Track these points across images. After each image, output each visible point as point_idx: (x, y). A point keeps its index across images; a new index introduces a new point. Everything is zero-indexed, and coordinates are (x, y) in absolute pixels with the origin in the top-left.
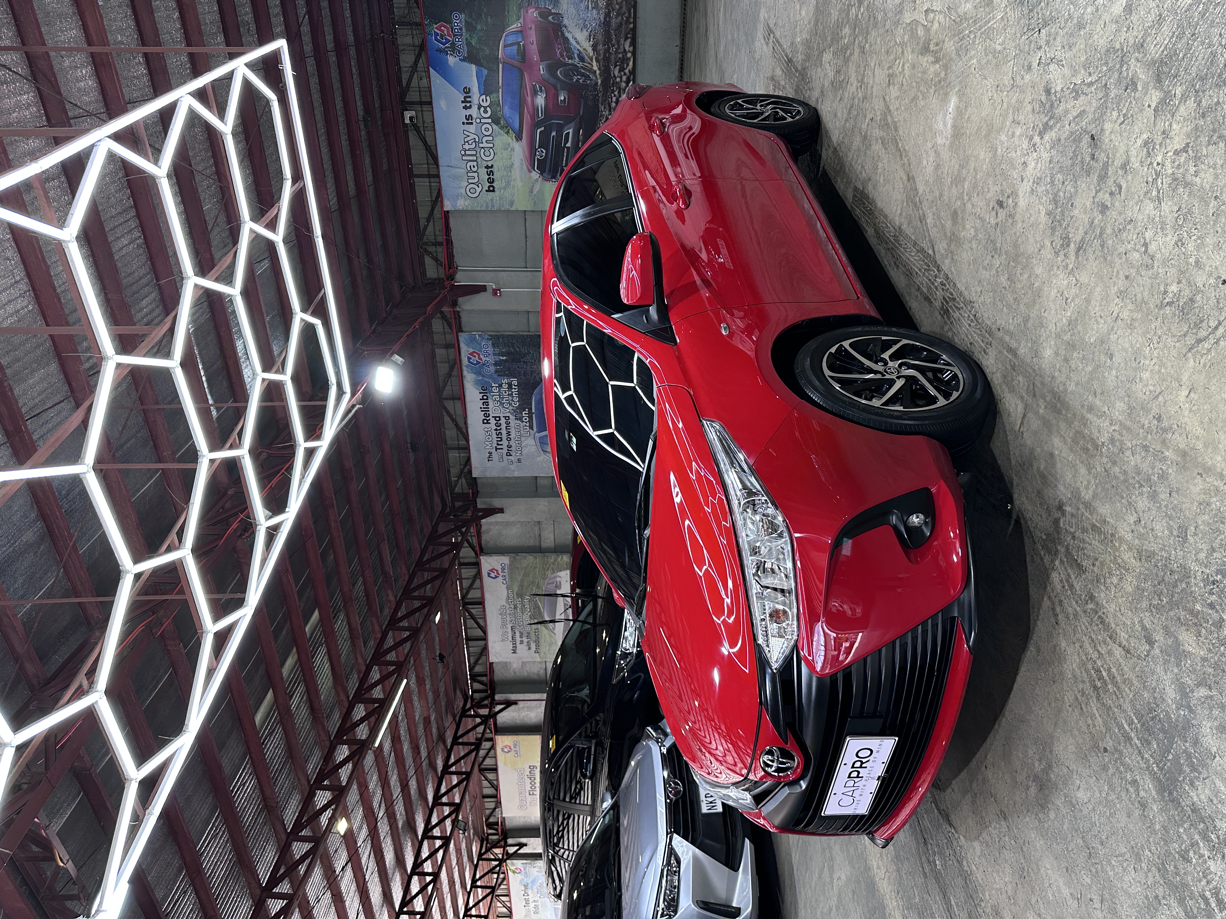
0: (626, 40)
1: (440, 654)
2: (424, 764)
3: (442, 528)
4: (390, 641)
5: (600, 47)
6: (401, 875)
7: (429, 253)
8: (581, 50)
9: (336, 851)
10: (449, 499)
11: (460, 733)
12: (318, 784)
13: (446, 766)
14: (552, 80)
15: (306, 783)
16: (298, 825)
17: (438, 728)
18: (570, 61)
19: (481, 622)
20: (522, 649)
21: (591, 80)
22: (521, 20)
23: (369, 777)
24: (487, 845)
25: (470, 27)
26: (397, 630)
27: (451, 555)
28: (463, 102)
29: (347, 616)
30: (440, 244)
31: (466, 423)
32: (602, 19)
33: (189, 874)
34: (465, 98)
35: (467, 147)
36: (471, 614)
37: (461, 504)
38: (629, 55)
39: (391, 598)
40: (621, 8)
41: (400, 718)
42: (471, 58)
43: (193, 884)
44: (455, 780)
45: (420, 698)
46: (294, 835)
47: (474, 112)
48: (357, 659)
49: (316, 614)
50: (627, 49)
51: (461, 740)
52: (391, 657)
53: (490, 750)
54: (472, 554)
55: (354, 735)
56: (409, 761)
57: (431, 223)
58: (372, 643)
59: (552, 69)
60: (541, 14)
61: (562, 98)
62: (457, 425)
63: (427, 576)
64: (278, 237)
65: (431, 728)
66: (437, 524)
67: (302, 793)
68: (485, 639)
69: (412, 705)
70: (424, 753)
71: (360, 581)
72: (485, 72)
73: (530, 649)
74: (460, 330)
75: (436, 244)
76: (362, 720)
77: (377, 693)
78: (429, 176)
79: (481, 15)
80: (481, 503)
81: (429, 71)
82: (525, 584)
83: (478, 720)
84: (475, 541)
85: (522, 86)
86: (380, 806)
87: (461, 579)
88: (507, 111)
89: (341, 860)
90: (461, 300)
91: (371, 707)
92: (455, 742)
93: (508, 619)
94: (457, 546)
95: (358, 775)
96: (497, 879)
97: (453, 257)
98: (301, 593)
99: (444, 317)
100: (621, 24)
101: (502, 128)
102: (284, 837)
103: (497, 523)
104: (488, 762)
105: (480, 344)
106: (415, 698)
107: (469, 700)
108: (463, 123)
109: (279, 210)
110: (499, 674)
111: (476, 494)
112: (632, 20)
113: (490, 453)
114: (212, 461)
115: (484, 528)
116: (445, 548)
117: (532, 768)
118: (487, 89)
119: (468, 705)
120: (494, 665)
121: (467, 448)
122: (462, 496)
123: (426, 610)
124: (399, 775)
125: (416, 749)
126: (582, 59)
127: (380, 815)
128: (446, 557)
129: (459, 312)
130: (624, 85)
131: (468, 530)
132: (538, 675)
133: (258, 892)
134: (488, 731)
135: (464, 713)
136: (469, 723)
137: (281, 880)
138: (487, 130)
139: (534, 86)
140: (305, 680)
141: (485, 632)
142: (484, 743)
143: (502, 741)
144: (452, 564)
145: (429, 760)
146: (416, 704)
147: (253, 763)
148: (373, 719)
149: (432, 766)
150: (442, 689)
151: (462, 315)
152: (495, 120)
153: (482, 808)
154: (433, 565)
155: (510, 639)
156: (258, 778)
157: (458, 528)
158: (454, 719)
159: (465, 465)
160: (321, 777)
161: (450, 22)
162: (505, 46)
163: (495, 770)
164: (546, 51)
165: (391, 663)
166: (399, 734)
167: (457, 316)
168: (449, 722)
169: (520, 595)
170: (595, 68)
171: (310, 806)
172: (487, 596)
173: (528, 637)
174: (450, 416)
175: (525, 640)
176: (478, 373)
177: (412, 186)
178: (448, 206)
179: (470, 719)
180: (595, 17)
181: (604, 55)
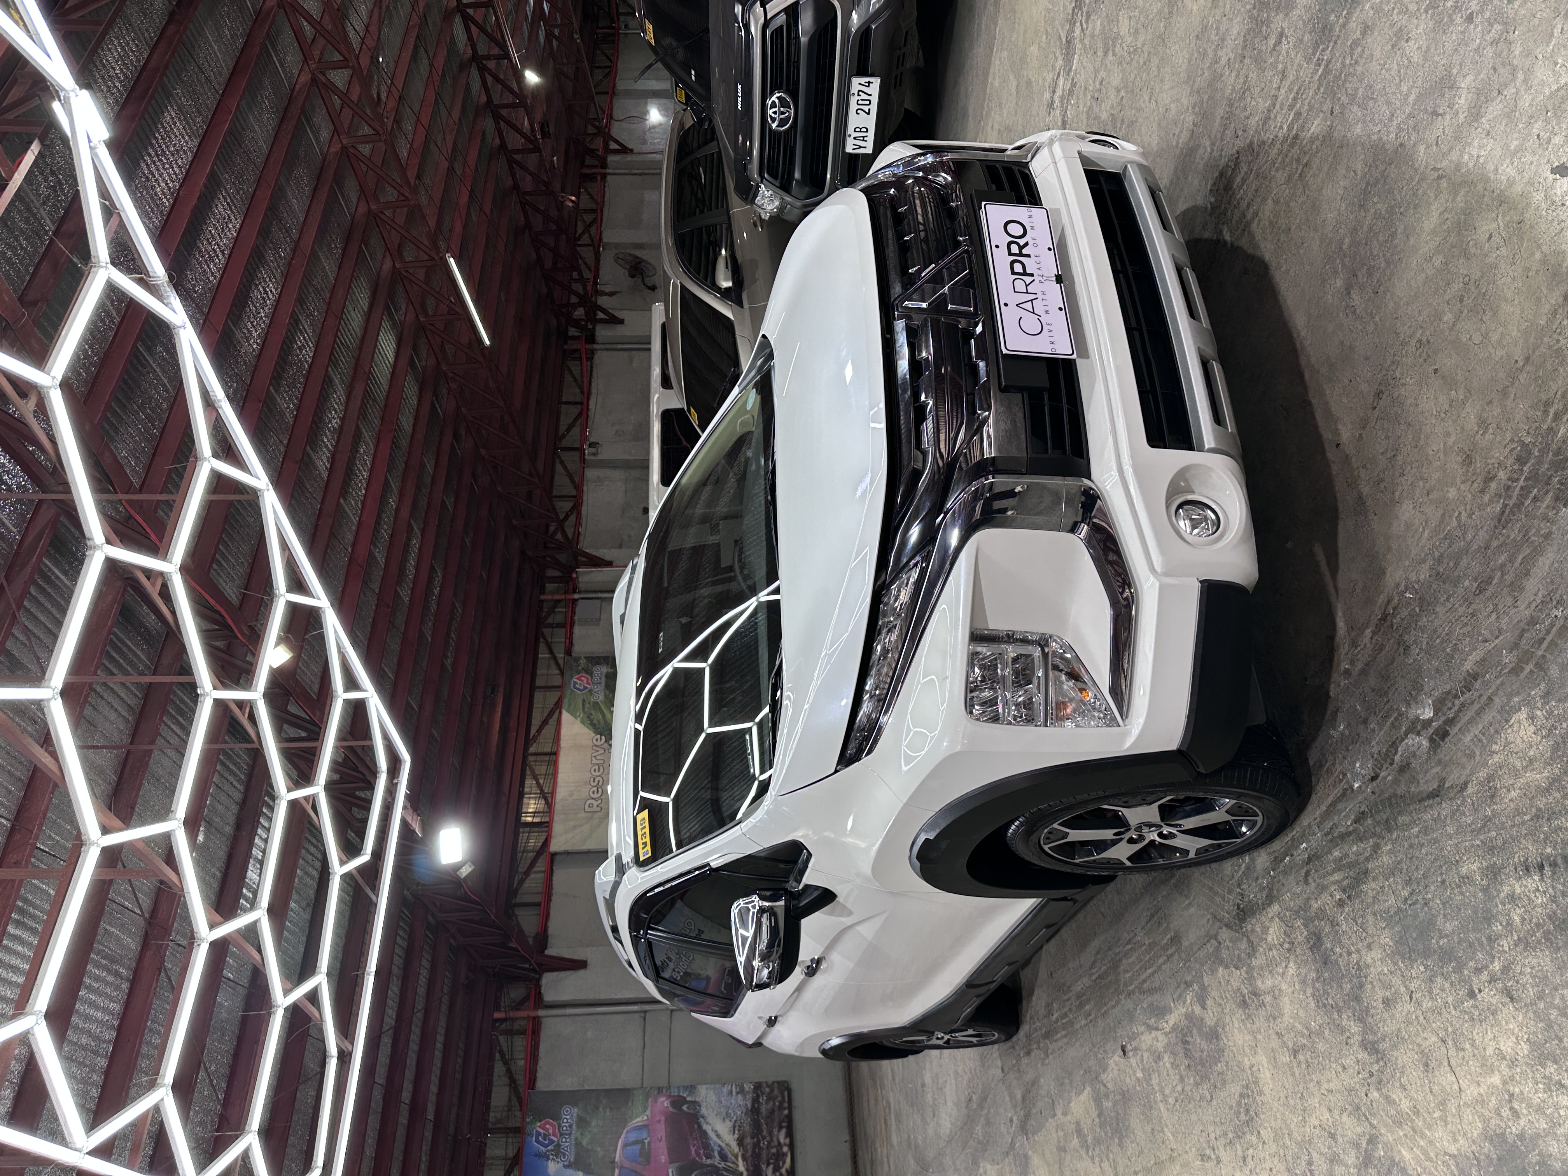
0: (780, 1129)
5: (748, 1140)
8: (723, 1145)
18: (709, 1162)
22: (648, 1112)
25: (582, 1122)
32: (749, 1106)
38: (785, 1149)
40: (772, 1090)
42: (578, 1163)
50: (782, 1141)
60: (672, 1103)
79: (598, 1109)
100: (773, 1110)
112: (786, 1105)
126: (724, 1157)
161: (557, 1117)
162: (625, 1145)
164: (677, 1151)
170: (742, 1168)
180: (740, 1103)
181: (754, 1150)
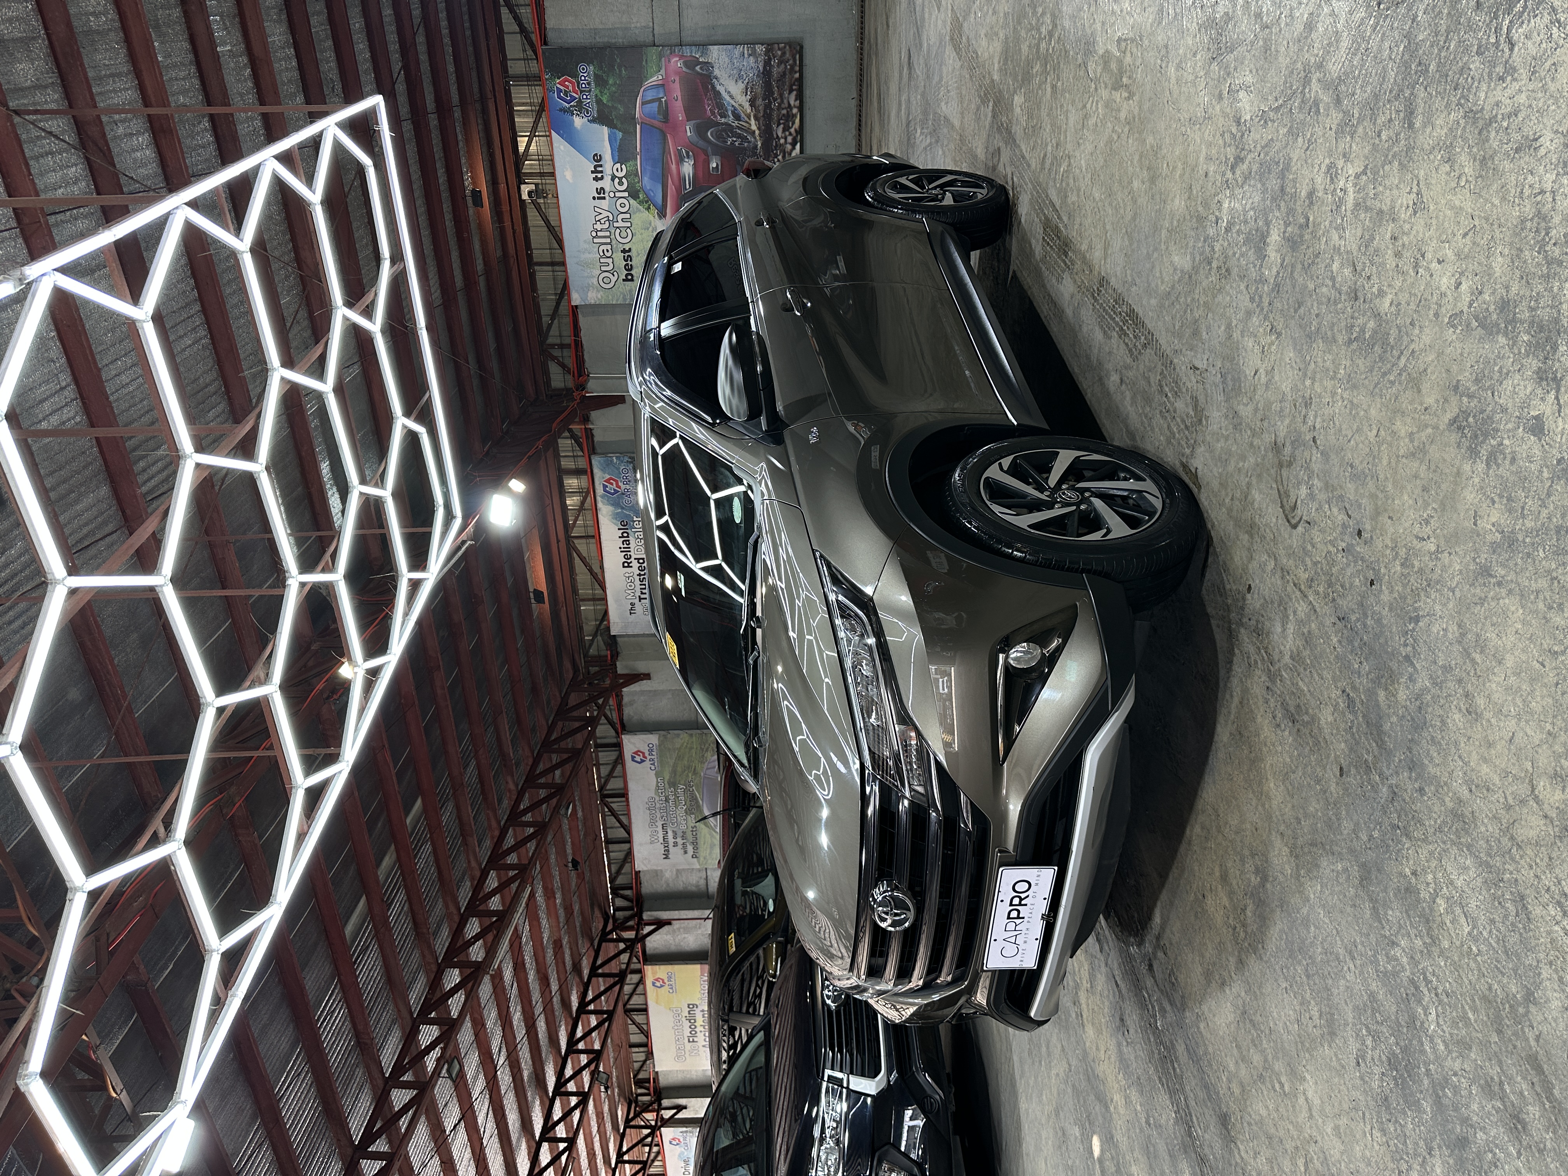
0: (791, 91)
1: (573, 860)
2: (555, 999)
3: (573, 700)
4: (510, 841)
5: (759, 102)
6: (527, 1142)
7: (554, 358)
8: (736, 106)
9: (446, 1105)
10: (581, 663)
11: (599, 962)
12: (423, 1018)
13: (583, 1004)
14: (701, 143)
15: (408, 1017)
16: (399, 1068)
17: (572, 955)
18: (723, 120)
19: (624, 819)
20: (676, 853)
21: (749, 142)
22: (663, 72)
23: (485, 1012)
24: (637, 1109)
25: (600, 81)
26: (519, 826)
27: (585, 733)
28: (592, 172)
29: (458, 807)
30: (568, 346)
31: (602, 567)
32: (761, 69)
33: (264, 1124)
34: (595, 167)
35: (598, 226)
36: (611, 810)
37: (597, 669)
38: (795, 111)
39: (512, 786)
40: (784, 54)
41: (524, 939)
42: (602, 119)
43: (269, 1135)
44: (594, 1021)
45: (549, 915)
46: (394, 1081)
47: (606, 184)
48: (469, 862)
49: (419, 802)
50: (792, 103)
51: (600, 971)
52: (512, 859)
53: (637, 985)
54: (613, 733)
55: (468, 955)
56: (536, 996)
57: (556, 321)
58: (488, 843)
59: (700, 131)
60: (686, 64)
61: (714, 165)
62: (591, 571)
63: (555, 758)
64: (375, 327)
65: (563, 953)
66: (567, 694)
67: (403, 1029)
68: (629, 841)
69: (540, 924)
70: (554, 987)
71: (473, 763)
72: (620, 135)
73: (686, 852)
74: (593, 450)
75: (562, 346)
76: (476, 938)
77: (495, 903)
78: (553, 264)
79: (613, 67)
80: (621, 668)
81: (550, 136)
82: (679, 769)
83: (622, 946)
84: (615, 716)
85: (665, 151)
86: (500, 1051)
87: (598, 765)
88: (647, 182)
89: (451, 1116)
90: (594, 415)
91: (487, 921)
92: (593, 973)
93: (659, 816)
94: (593, 722)
95: (472, 1006)
96: (649, 1153)
97: (584, 361)
98: (400, 775)
99: (573, 436)
100: (784, 73)
101: (641, 203)
102: (380, 1083)
103: (642, 692)
104: (636, 1000)
105: (618, 469)
106: (543, 915)
107: (611, 921)
108: (594, 198)
109: (376, 295)
110: (647, 887)
111: (615, 655)
112: (797, 68)
113: (632, 604)
114: (303, 585)
115: (626, 700)
116: (577, 724)
117: (692, 1007)
118: (623, 155)
119: (610, 927)
120: (641, 875)
121: (605, 599)
122: (599, 660)
123: (554, 801)
124: (524, 1012)
125: (544, 981)
126: (737, 117)
127: (501, 1062)
128: (579, 736)
129: (591, 430)
130: (789, 147)
131: (606, 702)
132: (697, 886)
133: (349, 1151)
134: (635, 960)
135: (604, 937)
136: (610, 949)
137: (378, 1135)
138: (622, 205)
139: (680, 151)
140: (406, 887)
141: (629, 832)
142: (629, 976)
143: (652, 972)
144: (586, 743)
145: (561, 994)
146: (544, 922)
147: (342, 988)
148: (490, 937)
149: (565, 1003)
150: (576, 908)
151: (594, 432)
152: (633, 193)
153: (628, 1061)
154: (563, 744)
155: (661, 840)
156: (348, 1007)
157: (593, 699)
158: (592, 944)
159: (602, 620)
160: (426, 1008)
161: (575, 75)
162: (643, 103)
163: (645, 1010)
164: (693, 108)
165: (512, 867)
166: (523, 960)
167: (589, 434)
168: (584, 947)
169: (673, 784)
170: (754, 127)
171: (413, 1046)
172: (632, 786)
173: (683, 838)
174: (583, 559)
175: (680, 841)
176: (616, 504)
177: (532, 276)
178: (576, 299)
179: (612, 945)
180: (751, 65)
181: (765, 111)
